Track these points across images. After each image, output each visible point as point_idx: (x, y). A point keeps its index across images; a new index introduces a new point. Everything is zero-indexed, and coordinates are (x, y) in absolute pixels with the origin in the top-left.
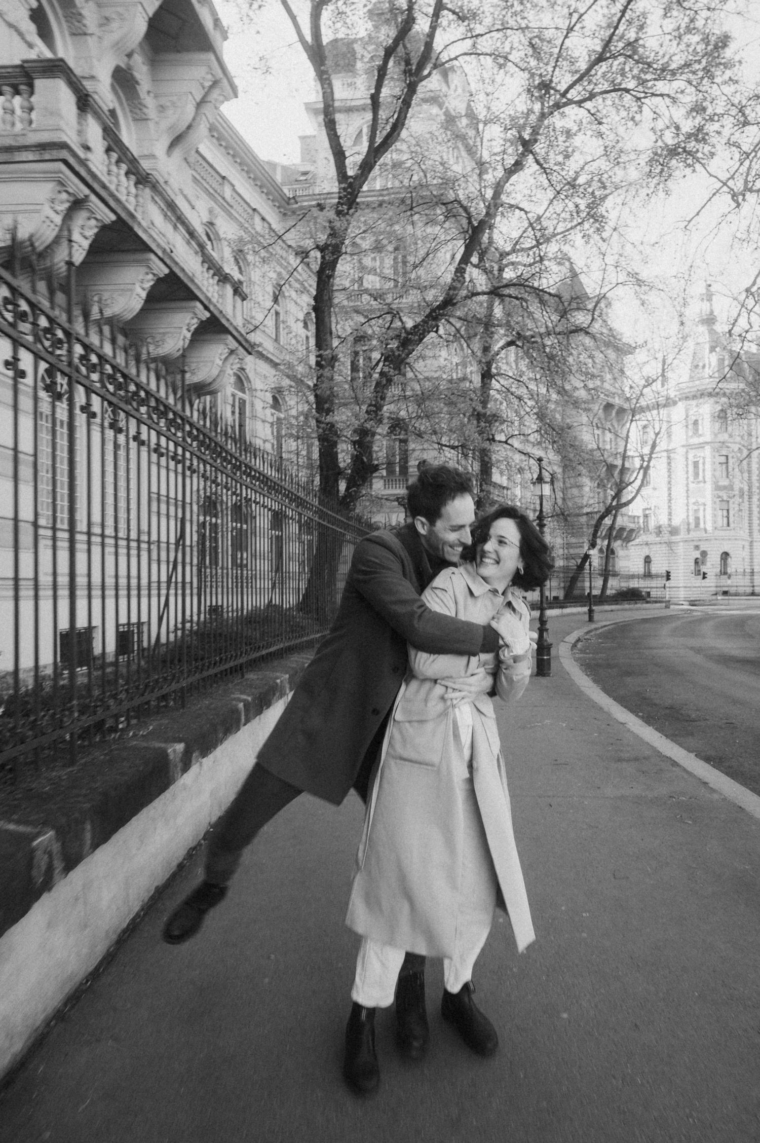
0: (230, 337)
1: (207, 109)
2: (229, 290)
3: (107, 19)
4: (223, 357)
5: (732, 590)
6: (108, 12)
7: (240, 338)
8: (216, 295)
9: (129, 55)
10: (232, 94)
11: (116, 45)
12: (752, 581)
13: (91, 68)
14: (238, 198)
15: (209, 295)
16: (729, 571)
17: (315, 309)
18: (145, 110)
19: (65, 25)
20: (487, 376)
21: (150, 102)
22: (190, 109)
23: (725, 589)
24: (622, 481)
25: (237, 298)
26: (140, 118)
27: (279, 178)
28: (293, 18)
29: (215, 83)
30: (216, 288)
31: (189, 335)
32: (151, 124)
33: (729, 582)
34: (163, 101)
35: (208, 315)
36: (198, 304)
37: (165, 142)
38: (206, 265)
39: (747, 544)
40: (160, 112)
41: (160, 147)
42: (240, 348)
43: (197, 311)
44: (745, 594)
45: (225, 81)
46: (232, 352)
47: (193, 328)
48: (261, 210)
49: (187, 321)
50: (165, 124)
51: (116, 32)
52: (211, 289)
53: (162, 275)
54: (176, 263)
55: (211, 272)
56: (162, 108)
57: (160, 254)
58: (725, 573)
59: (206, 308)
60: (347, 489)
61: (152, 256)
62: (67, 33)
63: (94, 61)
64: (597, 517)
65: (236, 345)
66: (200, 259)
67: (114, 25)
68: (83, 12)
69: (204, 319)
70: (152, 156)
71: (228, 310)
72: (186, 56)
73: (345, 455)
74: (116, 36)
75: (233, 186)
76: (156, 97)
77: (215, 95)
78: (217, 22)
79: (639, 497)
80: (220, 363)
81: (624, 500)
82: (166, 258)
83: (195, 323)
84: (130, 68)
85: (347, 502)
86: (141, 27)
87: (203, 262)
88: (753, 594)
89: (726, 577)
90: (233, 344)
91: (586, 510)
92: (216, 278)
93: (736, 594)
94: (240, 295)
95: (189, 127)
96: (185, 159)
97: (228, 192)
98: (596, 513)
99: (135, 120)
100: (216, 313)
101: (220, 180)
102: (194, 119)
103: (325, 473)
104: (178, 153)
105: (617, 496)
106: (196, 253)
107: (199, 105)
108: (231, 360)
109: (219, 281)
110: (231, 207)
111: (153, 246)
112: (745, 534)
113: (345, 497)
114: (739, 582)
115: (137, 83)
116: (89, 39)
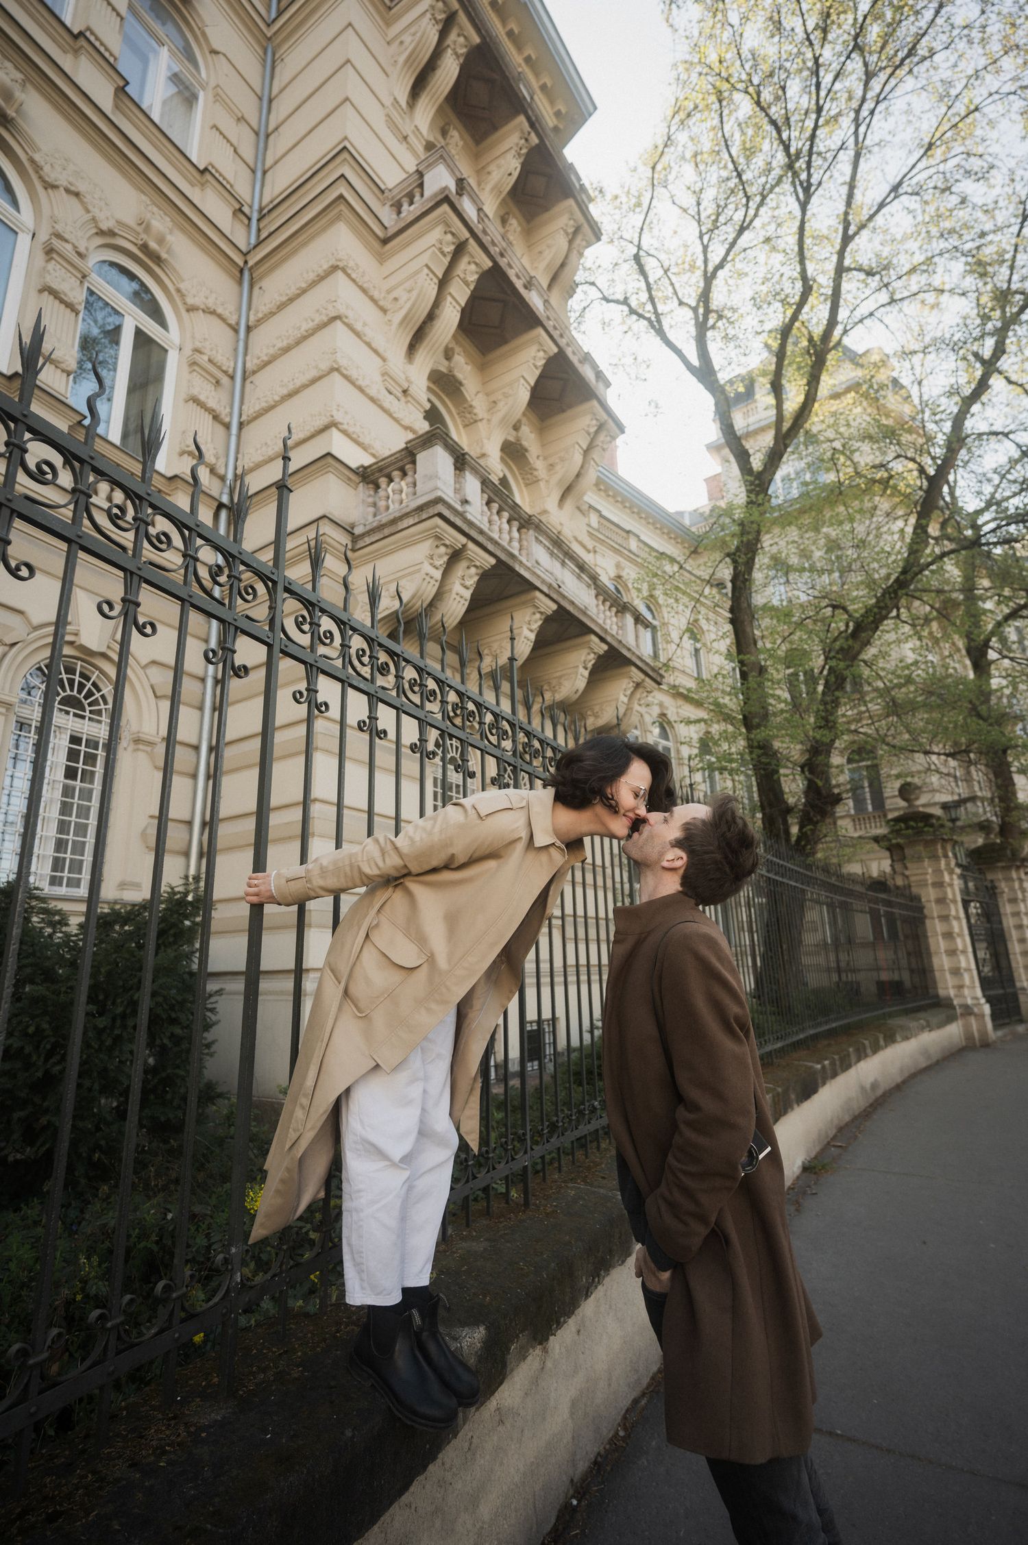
0: (633, 669)
1: (595, 454)
2: (629, 620)
3: (494, 402)
4: (629, 692)
6: (495, 396)
7: (645, 668)
8: (615, 627)
9: (516, 428)
10: (618, 431)
11: (503, 420)
13: (482, 448)
14: (644, 547)
15: (608, 627)
17: (732, 621)
18: (535, 473)
19: (459, 421)
20: (981, 665)
21: (539, 465)
22: (578, 458)
25: (640, 627)
26: (531, 481)
27: (687, 522)
28: (678, 352)
29: (601, 427)
30: (614, 619)
31: (586, 673)
32: (542, 484)
34: (551, 461)
35: (605, 647)
36: (593, 638)
37: (556, 496)
38: (601, 598)
40: (549, 470)
41: (551, 503)
42: (647, 680)
43: (593, 645)
45: (610, 421)
46: (638, 685)
47: (590, 665)
48: (669, 553)
49: (583, 658)
50: (555, 480)
51: (503, 408)
52: (608, 621)
53: (550, 612)
54: (564, 597)
55: (608, 604)
56: (551, 466)
57: (545, 589)
59: (602, 639)
60: (800, 829)
61: (538, 594)
62: (461, 427)
63: (485, 441)
65: (642, 676)
66: (593, 592)
67: (501, 404)
68: (474, 403)
69: (601, 652)
70: (545, 512)
71: (630, 640)
72: (570, 413)
73: (793, 787)
74: (503, 413)
75: (638, 537)
76: (545, 458)
77: (602, 437)
78: (599, 375)
80: (626, 700)
82: (553, 594)
83: (591, 659)
84: (518, 439)
85: (804, 845)
86: (524, 395)
87: (596, 596)
90: (638, 676)
92: (614, 609)
94: (643, 623)
95: (578, 475)
96: (578, 508)
97: (633, 544)
99: (527, 485)
100: (615, 644)
101: (624, 534)
102: (582, 467)
103: (767, 811)
104: (569, 504)
106: (589, 586)
107: (586, 452)
108: (638, 695)
109: (617, 612)
110: (637, 556)
111: (538, 584)
113: (799, 839)
115: (526, 450)
116: (479, 424)
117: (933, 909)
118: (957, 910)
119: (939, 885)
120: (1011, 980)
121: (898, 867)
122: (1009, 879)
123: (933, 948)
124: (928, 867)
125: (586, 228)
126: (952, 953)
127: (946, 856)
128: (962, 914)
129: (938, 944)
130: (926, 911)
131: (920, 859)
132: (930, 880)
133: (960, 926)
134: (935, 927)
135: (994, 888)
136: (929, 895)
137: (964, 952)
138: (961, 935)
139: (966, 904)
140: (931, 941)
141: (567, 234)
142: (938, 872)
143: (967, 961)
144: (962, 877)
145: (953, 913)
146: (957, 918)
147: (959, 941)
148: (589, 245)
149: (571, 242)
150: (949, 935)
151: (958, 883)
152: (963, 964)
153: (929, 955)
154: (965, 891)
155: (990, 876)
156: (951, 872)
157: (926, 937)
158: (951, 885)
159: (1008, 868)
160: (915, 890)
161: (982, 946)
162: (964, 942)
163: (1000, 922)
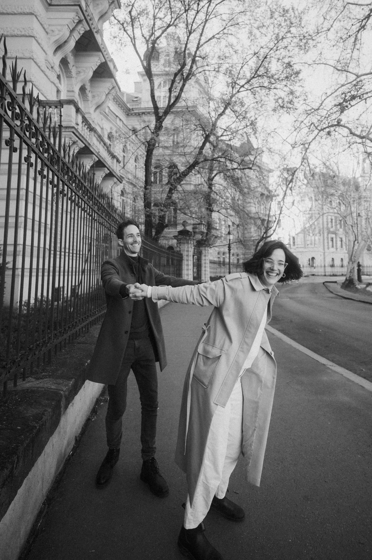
0: (115, 178)
1: (110, 97)
3: (79, 72)
4: (112, 185)
5: (316, 274)
6: (80, 70)
7: (118, 178)
11: (81, 80)
12: (325, 269)
13: (73, 88)
14: (111, 112)
16: (314, 265)
18: (88, 97)
19: (65, 74)
21: (90, 95)
22: (104, 96)
23: (313, 273)
24: (268, 227)
25: (117, 163)
26: (86, 100)
29: (113, 88)
31: (102, 178)
32: (89, 102)
33: (315, 270)
34: (95, 94)
35: (109, 171)
36: (106, 169)
37: (94, 108)
39: (322, 254)
41: (92, 110)
43: (105, 171)
44: (321, 276)
45: (117, 87)
46: (115, 183)
47: (104, 176)
49: (102, 174)
50: (94, 102)
51: (82, 76)
53: (96, 161)
54: (101, 156)
56: (94, 97)
57: (96, 154)
58: (313, 266)
59: (108, 169)
60: (156, 233)
62: (65, 77)
63: (74, 86)
64: (257, 242)
66: (107, 152)
67: (82, 74)
68: (72, 71)
70: (89, 113)
72: (103, 79)
74: (82, 77)
76: (92, 93)
77: (113, 91)
79: (275, 233)
81: (268, 235)
82: (98, 156)
83: (104, 174)
84: (85, 86)
85: (156, 240)
86: (91, 74)
88: (325, 275)
89: (313, 268)
90: (116, 180)
91: (252, 239)
93: (318, 276)
94: (119, 162)
95: (103, 103)
98: (256, 240)
99: (84, 100)
102: (105, 100)
104: (98, 111)
105: (266, 232)
107: (107, 95)
108: (114, 186)
110: (108, 116)
112: (321, 249)
113: (154, 237)
114: (320, 271)
115: (86, 89)
116: (73, 79)
117: (185, 258)
118: (191, 258)
119: (188, 251)
120: (201, 278)
121: (178, 245)
122: (205, 250)
123: (183, 268)
124: (186, 246)
125: (116, 2)
126: (188, 270)
127: (191, 243)
128: (192, 259)
129: (184, 267)
130: (183, 258)
131: (184, 243)
132: (186, 249)
133: (191, 263)
134: (185, 263)
135: (201, 252)
136: (185, 254)
137: (191, 269)
138: (191, 265)
139: (193, 256)
140: (183, 266)
141: (109, 2)
142: (188, 247)
143: (191, 272)
144: (194, 249)
145: (190, 259)
146: (191, 260)
147: (190, 267)
148: (116, 8)
149: (110, 6)
150: (188, 265)
151: (192, 250)
152: (190, 273)
153: (182, 270)
154: (194, 253)
155: (201, 249)
156: (191, 248)
157: (182, 265)
158: (191, 251)
159: (205, 247)
160: (181, 252)
161: (195, 268)
162: (191, 267)
163: (201, 262)
